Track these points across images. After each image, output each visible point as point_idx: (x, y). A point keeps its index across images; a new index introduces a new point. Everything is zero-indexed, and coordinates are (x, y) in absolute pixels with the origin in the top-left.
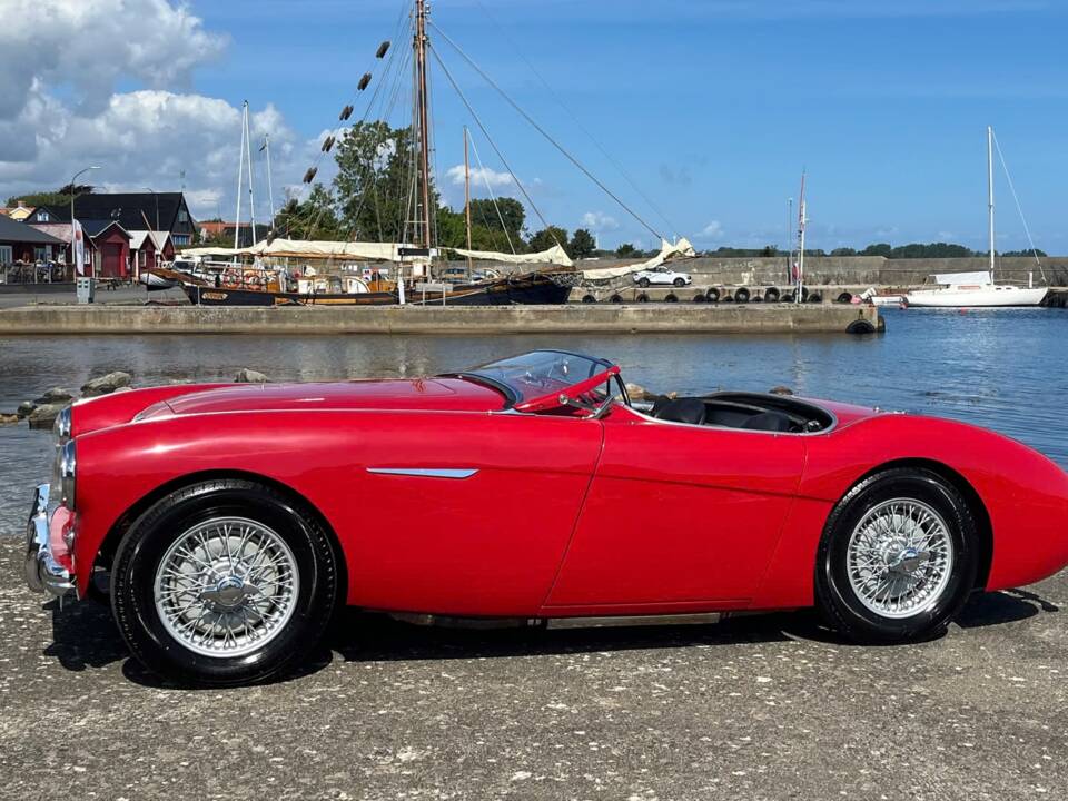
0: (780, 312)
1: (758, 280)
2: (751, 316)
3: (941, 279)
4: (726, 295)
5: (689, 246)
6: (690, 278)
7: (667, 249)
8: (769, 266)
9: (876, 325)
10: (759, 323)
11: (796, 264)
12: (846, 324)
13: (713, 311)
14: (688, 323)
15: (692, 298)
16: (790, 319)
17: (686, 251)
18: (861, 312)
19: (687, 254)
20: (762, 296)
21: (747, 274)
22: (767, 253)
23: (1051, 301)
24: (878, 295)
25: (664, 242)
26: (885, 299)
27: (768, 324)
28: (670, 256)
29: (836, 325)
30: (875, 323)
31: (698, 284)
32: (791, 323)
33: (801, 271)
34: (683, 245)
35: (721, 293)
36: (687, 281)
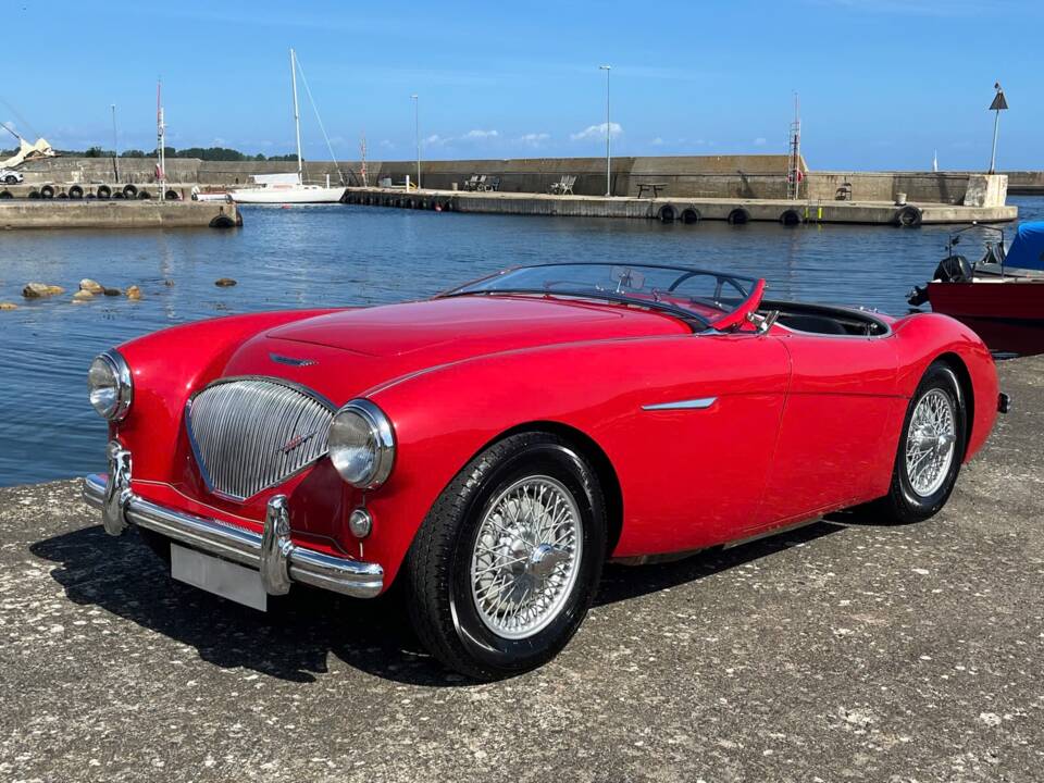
0: (150, 209)
1: (88, 178)
2: (122, 212)
3: (259, 179)
4: (61, 192)
5: (48, 146)
6: (21, 176)
7: (26, 148)
8: (97, 166)
9: (235, 220)
10: (130, 219)
11: (158, 165)
12: (208, 219)
13: (86, 207)
14: (63, 219)
15: (28, 195)
16: (159, 215)
17: (45, 150)
18: (222, 208)
19: (47, 153)
20: (95, 193)
21: (76, 173)
22: (92, 154)
23: (348, 199)
24: (201, 193)
25: (23, 142)
26: (210, 196)
27: (139, 219)
28: (30, 154)
29: (200, 220)
30: (234, 218)
31: (30, 182)
32: (160, 219)
33: (163, 171)
34: (42, 145)
35: (55, 190)
36: (19, 179)
